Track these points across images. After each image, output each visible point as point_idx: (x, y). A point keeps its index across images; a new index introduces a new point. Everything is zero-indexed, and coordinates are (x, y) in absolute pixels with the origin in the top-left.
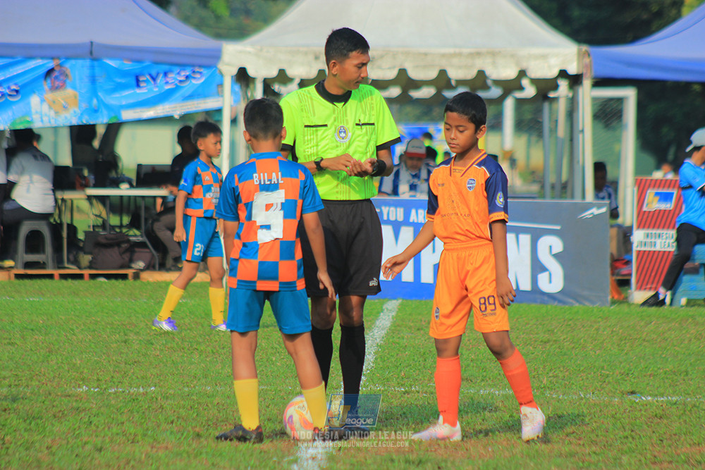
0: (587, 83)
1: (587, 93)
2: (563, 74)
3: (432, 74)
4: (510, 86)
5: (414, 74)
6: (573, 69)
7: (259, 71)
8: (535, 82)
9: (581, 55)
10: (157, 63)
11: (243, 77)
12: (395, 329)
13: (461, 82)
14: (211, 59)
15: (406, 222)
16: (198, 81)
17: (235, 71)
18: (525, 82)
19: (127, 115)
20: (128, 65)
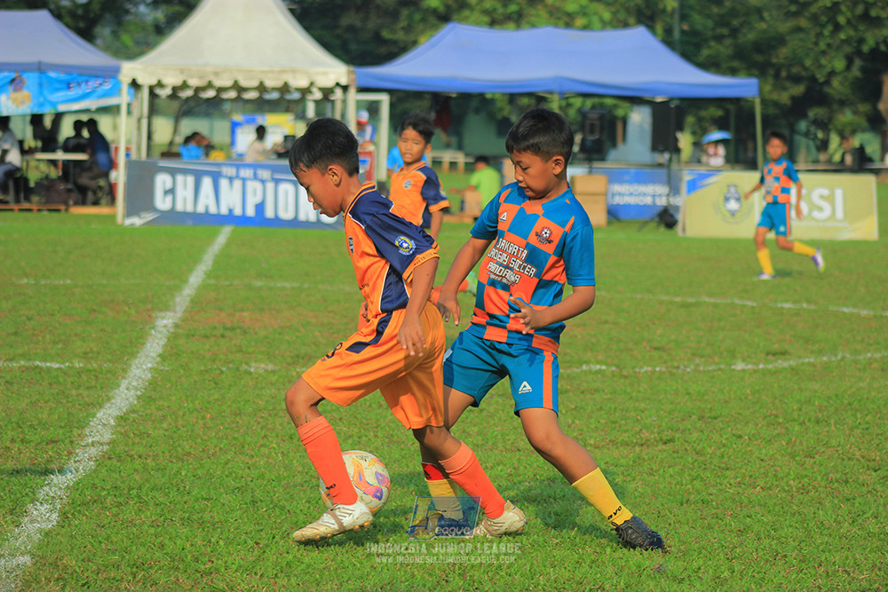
0: (352, 92)
1: (353, 96)
2: (338, 84)
3: (255, 83)
4: (305, 92)
5: (244, 83)
6: (344, 82)
7: (146, 80)
8: (321, 89)
9: (349, 73)
10: (81, 75)
11: (135, 85)
12: (229, 244)
13: (274, 89)
14: (113, 73)
15: (237, 177)
16: (107, 87)
17: (130, 81)
18: (315, 90)
19: (62, 108)
20: (63, 76)
